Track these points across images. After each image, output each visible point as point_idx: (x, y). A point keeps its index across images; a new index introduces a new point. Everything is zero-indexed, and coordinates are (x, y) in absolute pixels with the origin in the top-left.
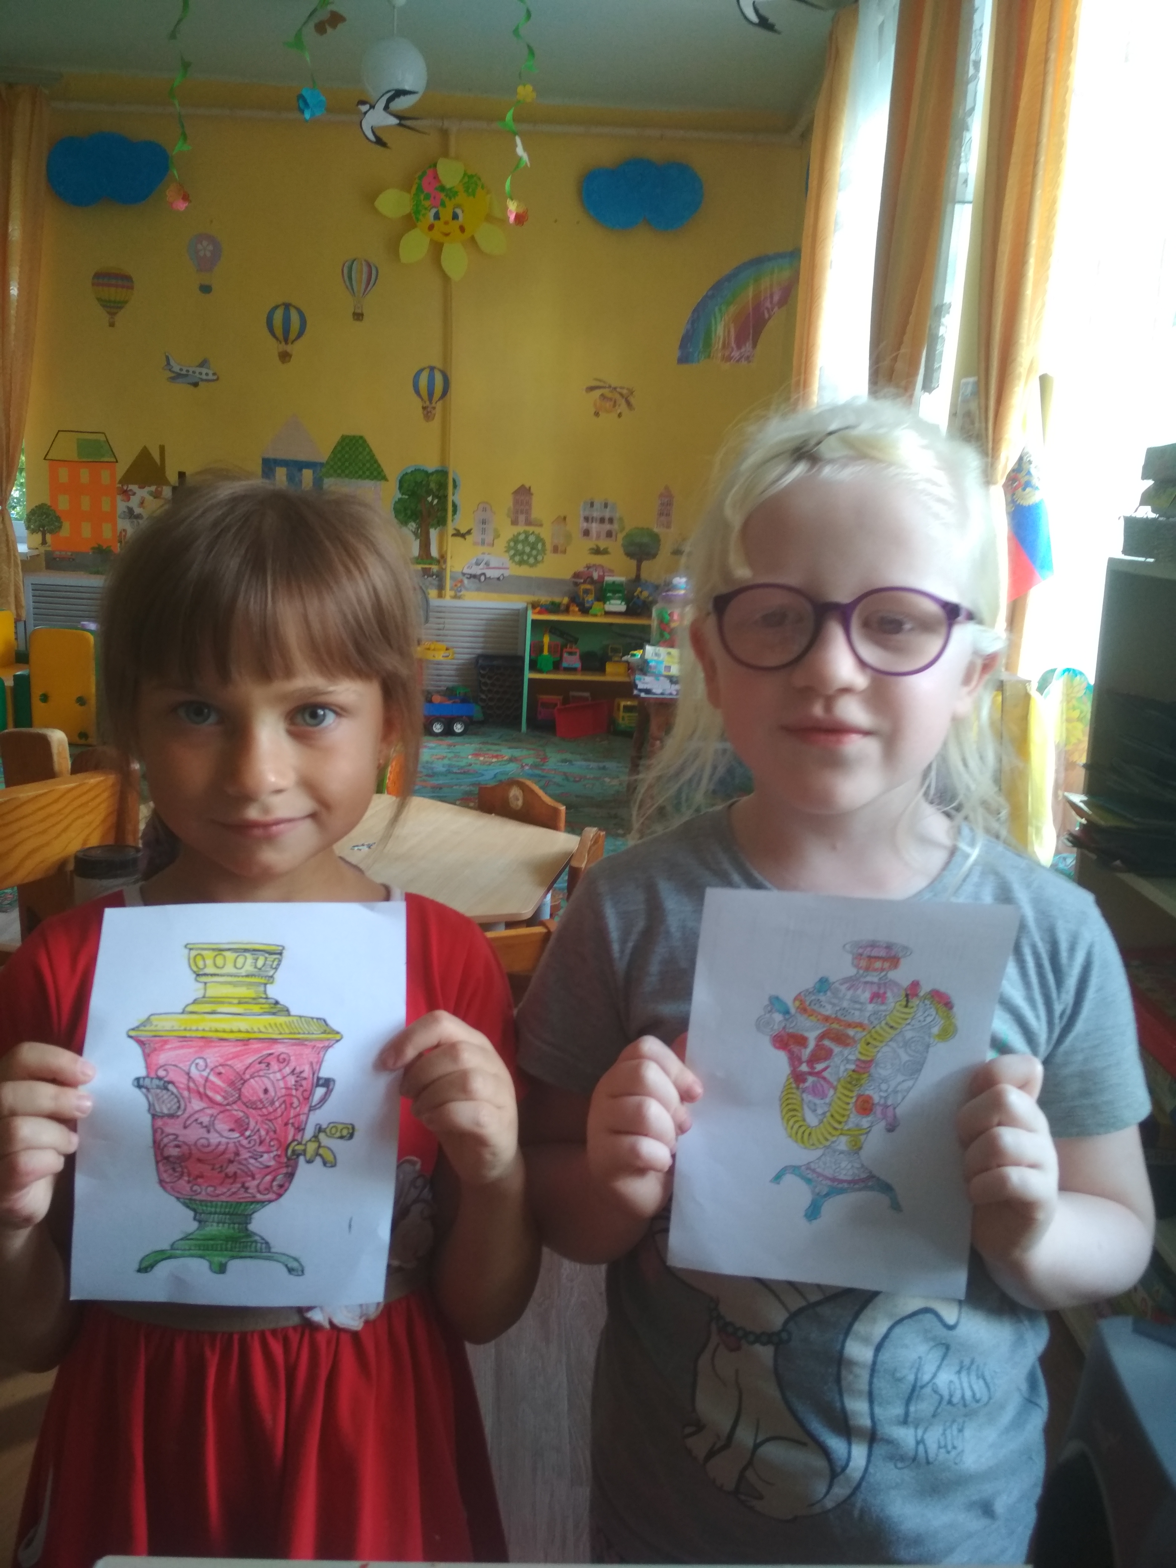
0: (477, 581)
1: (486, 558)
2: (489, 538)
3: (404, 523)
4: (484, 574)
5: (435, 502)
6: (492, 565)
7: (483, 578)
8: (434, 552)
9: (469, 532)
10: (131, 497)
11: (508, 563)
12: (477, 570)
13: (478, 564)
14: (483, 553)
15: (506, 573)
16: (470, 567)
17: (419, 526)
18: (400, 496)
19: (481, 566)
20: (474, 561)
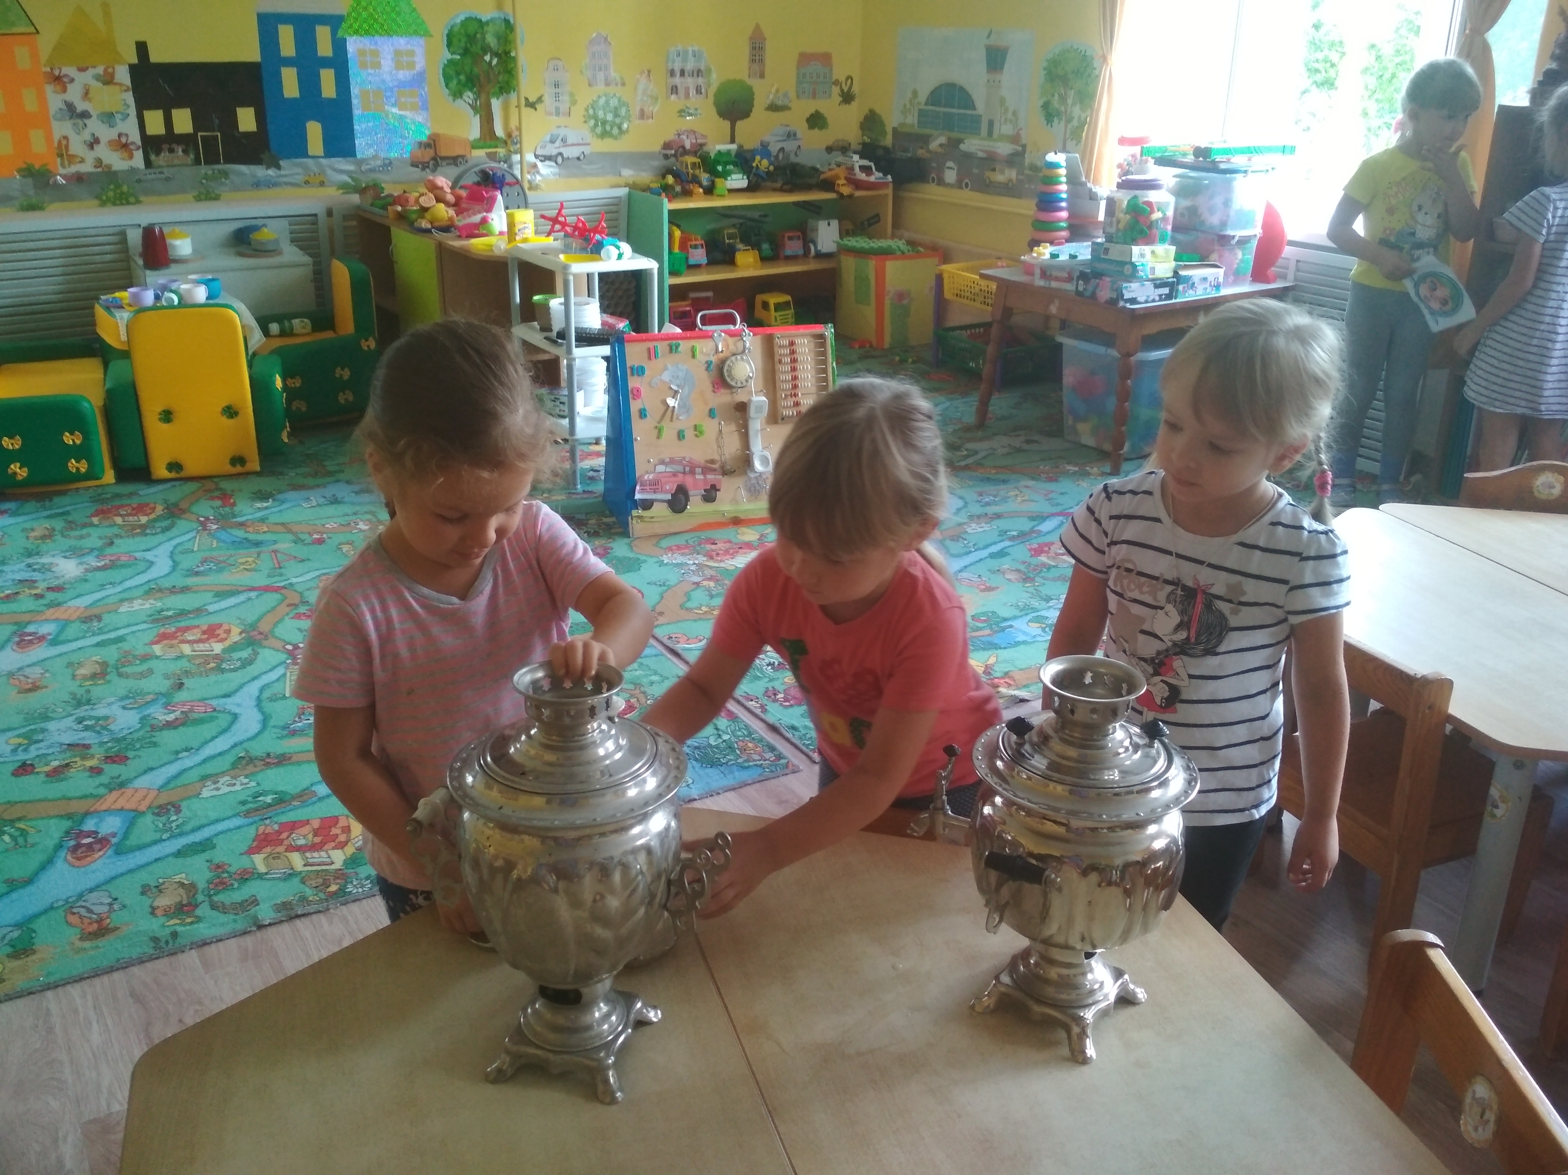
0: (553, 164)
1: (562, 132)
2: (564, 106)
3: (457, 94)
4: (561, 154)
5: (495, 61)
6: (569, 142)
7: (560, 160)
8: (499, 132)
9: (540, 100)
10: (69, 86)
11: (588, 137)
12: (552, 150)
13: (552, 142)
14: (559, 127)
15: (587, 150)
16: (544, 147)
17: (478, 96)
18: (449, 56)
19: (557, 144)
20: (548, 139)
